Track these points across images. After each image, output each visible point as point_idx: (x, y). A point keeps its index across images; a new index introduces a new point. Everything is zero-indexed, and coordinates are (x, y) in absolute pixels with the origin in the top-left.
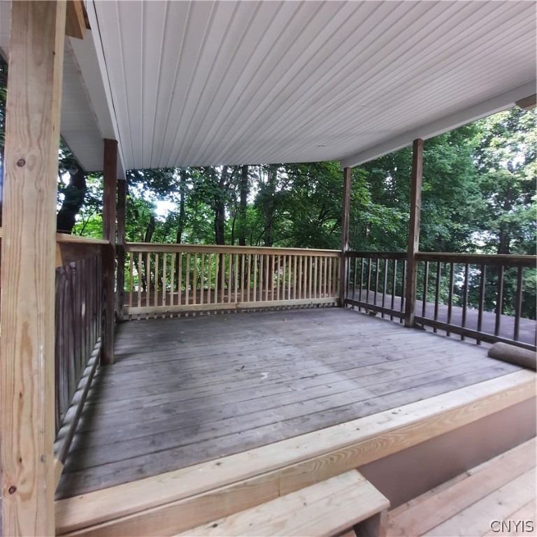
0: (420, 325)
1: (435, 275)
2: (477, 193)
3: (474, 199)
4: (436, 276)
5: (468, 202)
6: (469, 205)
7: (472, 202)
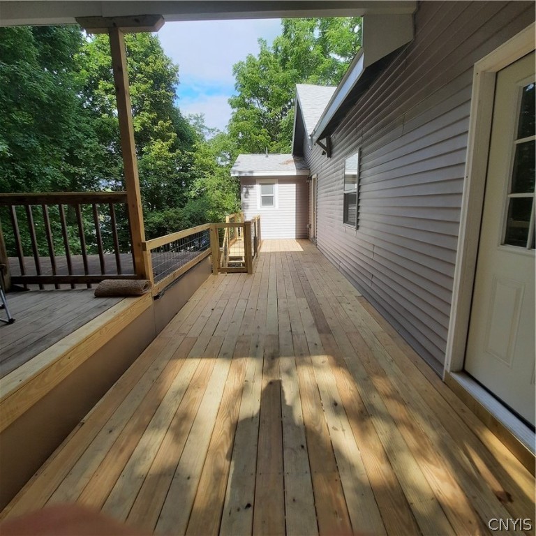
0: (22, 286)
1: (59, 225)
2: (94, 137)
3: (91, 143)
4: (61, 227)
5: (85, 146)
6: (87, 149)
7: (90, 146)
